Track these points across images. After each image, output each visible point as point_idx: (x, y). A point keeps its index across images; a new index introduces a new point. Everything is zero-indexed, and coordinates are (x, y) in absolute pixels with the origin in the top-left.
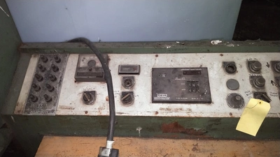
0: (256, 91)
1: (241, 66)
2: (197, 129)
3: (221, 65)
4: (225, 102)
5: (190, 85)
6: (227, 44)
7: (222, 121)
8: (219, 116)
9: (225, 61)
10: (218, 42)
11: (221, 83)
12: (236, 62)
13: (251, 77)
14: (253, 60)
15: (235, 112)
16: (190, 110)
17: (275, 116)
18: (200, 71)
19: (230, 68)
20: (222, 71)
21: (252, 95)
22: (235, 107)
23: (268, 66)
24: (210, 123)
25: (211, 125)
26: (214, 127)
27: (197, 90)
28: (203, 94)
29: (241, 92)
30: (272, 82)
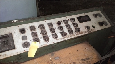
0: (34, 38)
1: (27, 29)
2: (12, 62)
3: (18, 31)
4: (22, 46)
5: (4, 43)
6: (20, 21)
7: (21, 55)
8: (20, 53)
9: (20, 28)
10: (16, 21)
11: (19, 38)
12: (25, 28)
13: (32, 33)
14: (32, 26)
15: (26, 49)
16: (5, 55)
17: (42, 46)
18: (8, 36)
19: (23, 31)
20: (19, 33)
21: (33, 40)
22: (26, 47)
23: (38, 27)
24: (17, 57)
25: (18, 58)
26: (20, 58)
27: (7, 45)
28: (10, 46)
29: (28, 40)
30: (40, 33)
